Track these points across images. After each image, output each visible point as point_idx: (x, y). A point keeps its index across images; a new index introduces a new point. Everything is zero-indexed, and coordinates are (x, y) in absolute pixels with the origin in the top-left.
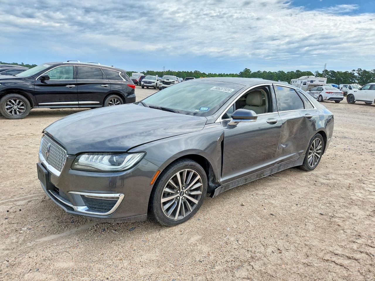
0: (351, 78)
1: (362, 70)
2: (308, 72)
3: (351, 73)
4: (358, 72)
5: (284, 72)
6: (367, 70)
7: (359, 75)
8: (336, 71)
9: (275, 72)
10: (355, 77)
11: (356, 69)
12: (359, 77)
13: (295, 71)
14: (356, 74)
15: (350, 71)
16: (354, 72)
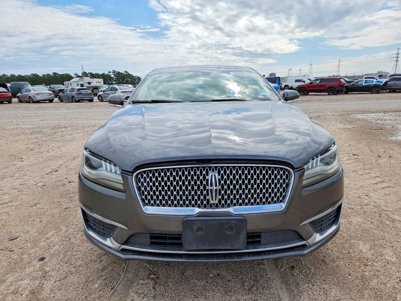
0: (109, 80)
1: (116, 71)
2: (66, 74)
3: (107, 75)
4: (113, 73)
5: (38, 75)
6: (120, 72)
7: (115, 76)
8: (94, 73)
9: (27, 76)
10: (112, 78)
11: (111, 71)
12: (115, 78)
13: (52, 74)
14: (112, 76)
15: (106, 73)
16: (111, 74)
